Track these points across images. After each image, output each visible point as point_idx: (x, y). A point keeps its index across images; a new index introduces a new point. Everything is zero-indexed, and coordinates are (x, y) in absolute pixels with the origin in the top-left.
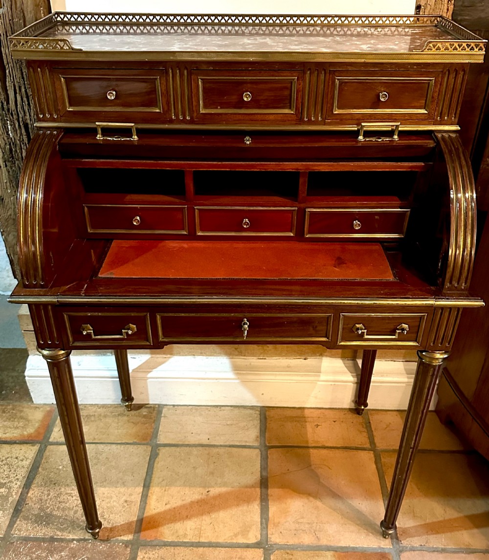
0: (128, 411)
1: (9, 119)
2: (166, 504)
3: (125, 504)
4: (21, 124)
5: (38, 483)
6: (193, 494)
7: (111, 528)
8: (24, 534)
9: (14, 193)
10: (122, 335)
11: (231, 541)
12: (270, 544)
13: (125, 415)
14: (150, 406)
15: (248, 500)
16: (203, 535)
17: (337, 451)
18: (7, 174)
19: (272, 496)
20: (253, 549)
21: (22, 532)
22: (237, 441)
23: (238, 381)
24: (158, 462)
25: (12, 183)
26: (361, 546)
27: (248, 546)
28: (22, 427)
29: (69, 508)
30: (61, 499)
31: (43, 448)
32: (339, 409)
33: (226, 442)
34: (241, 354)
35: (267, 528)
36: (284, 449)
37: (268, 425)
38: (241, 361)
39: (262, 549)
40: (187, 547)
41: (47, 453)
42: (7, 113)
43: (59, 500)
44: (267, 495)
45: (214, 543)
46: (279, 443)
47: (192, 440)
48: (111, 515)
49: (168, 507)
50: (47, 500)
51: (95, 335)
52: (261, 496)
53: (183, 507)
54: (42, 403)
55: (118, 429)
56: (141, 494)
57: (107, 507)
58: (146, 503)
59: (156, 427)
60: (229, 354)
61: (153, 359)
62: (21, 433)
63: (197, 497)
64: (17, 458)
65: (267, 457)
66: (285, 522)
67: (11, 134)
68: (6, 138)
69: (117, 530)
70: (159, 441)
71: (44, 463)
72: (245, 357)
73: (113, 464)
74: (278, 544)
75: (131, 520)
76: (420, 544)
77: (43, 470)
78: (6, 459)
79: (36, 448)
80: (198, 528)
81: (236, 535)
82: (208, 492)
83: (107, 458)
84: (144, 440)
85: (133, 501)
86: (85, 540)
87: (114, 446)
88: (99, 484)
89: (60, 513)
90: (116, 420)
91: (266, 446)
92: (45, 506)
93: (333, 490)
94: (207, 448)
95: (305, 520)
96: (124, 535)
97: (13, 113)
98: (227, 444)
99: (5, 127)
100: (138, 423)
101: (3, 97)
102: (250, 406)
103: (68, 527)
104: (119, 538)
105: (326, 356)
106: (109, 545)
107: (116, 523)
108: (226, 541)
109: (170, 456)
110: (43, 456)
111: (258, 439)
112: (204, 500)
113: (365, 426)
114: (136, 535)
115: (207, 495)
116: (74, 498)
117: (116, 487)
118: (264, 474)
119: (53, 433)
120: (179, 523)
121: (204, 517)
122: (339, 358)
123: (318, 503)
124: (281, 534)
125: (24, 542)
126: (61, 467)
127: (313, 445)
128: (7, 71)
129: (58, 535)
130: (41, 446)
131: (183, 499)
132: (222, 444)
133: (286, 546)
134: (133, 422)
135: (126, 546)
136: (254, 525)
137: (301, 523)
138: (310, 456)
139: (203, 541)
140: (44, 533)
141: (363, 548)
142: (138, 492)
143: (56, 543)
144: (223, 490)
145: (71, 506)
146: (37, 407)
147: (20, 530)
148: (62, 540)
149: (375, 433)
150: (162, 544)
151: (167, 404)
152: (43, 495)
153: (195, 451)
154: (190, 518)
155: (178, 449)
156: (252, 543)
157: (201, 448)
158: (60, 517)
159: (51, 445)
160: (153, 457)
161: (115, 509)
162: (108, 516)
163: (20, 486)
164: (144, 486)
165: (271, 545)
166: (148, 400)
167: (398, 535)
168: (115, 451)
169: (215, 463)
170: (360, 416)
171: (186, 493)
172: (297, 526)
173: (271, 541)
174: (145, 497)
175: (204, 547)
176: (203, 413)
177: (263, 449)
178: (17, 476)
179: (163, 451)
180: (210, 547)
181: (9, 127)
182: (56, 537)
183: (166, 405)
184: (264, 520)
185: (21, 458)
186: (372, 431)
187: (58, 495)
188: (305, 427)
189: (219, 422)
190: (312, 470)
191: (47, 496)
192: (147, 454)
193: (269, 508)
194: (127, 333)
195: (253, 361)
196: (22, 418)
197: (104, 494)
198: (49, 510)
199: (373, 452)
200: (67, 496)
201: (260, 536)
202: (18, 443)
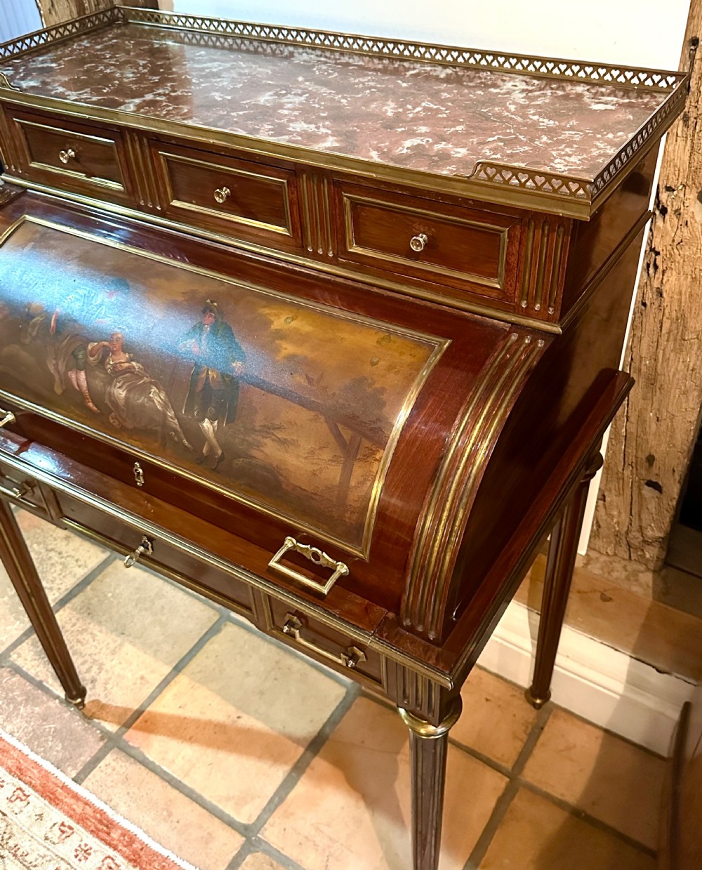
2: (180, 707)
3: (139, 682)
5: (75, 603)
6: (219, 710)
8: (20, 662)
11: (217, 804)
12: (258, 837)
15: (278, 758)
16: (192, 775)
19: (312, 769)
20: (233, 831)
21: (19, 659)
24: (213, 642)
27: (231, 824)
29: (81, 654)
30: (82, 637)
32: (509, 681)
35: (273, 812)
36: (381, 707)
39: (244, 839)
40: (162, 779)
41: (110, 569)
43: (79, 636)
44: (308, 765)
45: (196, 793)
48: (115, 688)
49: (180, 712)
52: (299, 760)
53: (197, 722)
56: (164, 677)
58: (160, 692)
63: (219, 718)
64: (77, 561)
65: (348, 708)
66: (301, 818)
69: (108, 710)
71: (99, 580)
73: (164, 618)
74: (270, 845)
75: (130, 706)
77: (92, 589)
78: (68, 556)
79: (105, 556)
80: (192, 762)
81: (228, 799)
82: (239, 717)
83: (163, 607)
85: (150, 681)
86: (68, 704)
87: (181, 593)
88: (131, 638)
95: (328, 831)
96: (110, 722)
104: (103, 723)
106: (86, 725)
107: (113, 701)
108: (211, 799)
109: (231, 640)
110: (103, 570)
112: (225, 726)
113: (530, 730)
114: (124, 729)
115: (233, 722)
116: (94, 645)
117: (145, 653)
118: (327, 730)
120: (176, 742)
121: (211, 750)
122: (524, 604)
123: (366, 816)
124: (282, 832)
126: (110, 595)
129: (47, 683)
130: (110, 556)
131: (204, 711)
133: (277, 854)
135: (102, 739)
136: (259, 797)
137: (321, 831)
139: (185, 783)
140: (37, 673)
142: (162, 673)
143: (39, 692)
144: (258, 725)
145: (84, 655)
147: (19, 655)
148: (46, 693)
149: (536, 751)
150: (141, 759)
153: (266, 649)
155: (249, 637)
156: (239, 823)
160: (212, 632)
161: (125, 681)
162: (111, 688)
163: (56, 598)
164: (174, 668)
165: (260, 840)
169: (276, 679)
170: (535, 711)
171: (212, 705)
172: (312, 832)
173: (263, 834)
174: (165, 683)
175: (181, 792)
177: (352, 692)
178: (62, 583)
179: (228, 630)
180: (187, 796)
182: (44, 684)
184: (277, 799)
185: (81, 563)
186: (535, 745)
187: (83, 632)
190: (396, 761)
192: (208, 624)
193: (296, 784)
197: (127, 654)
199: (508, 780)
200: (89, 636)
201: (255, 818)
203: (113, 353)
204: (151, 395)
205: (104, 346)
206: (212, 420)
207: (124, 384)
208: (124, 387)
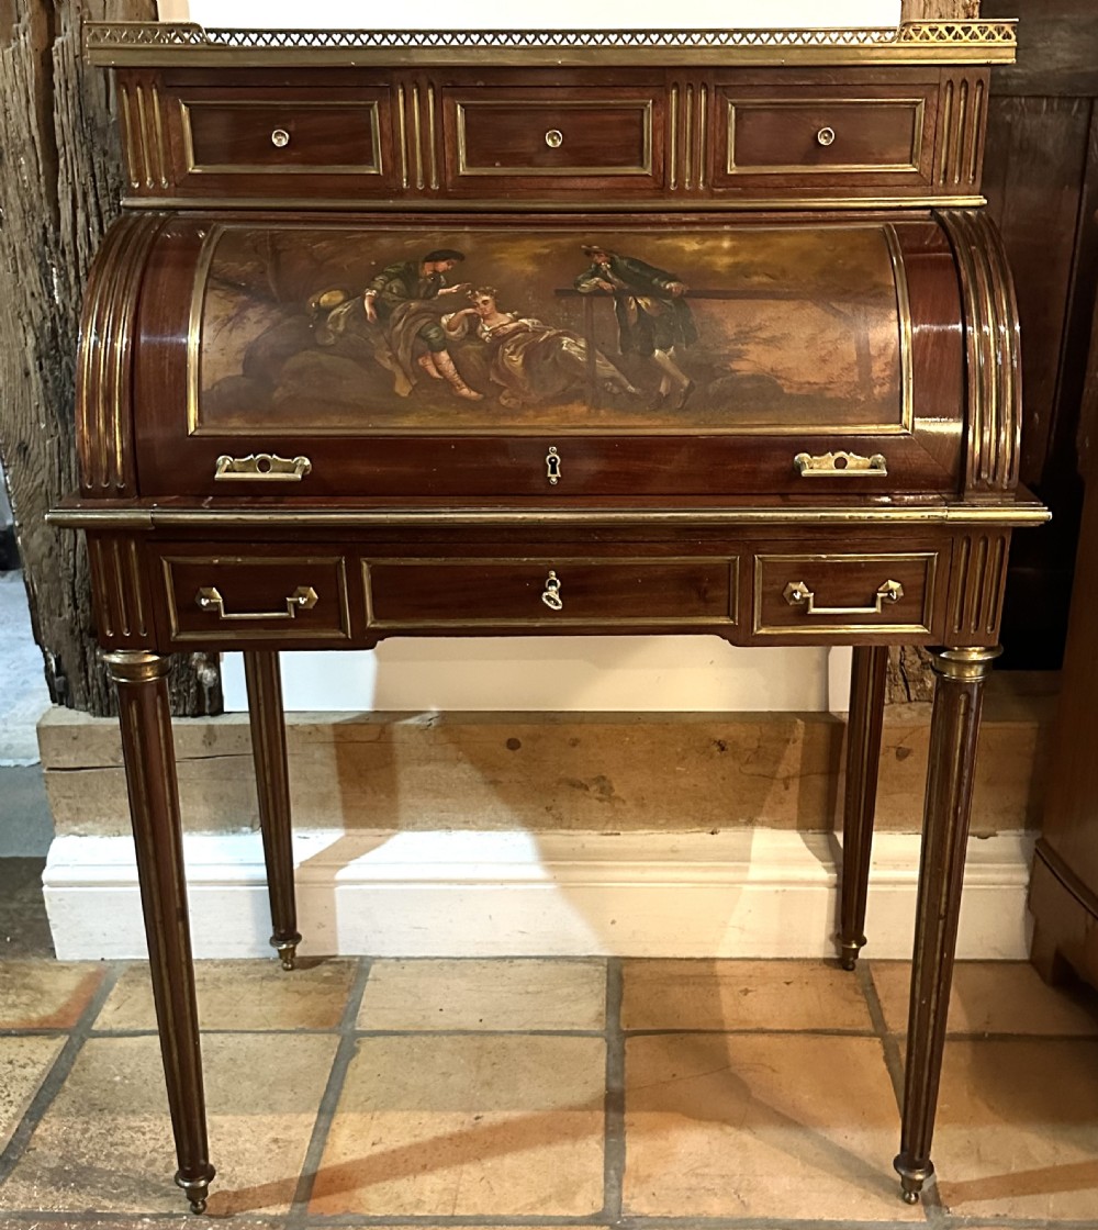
0: (287, 969)
1: (55, 263)
2: (373, 1144)
3: (274, 1147)
4: (81, 274)
5: (60, 1109)
6: (440, 1123)
7: (236, 1193)
8: (20, 1206)
9: (52, 431)
10: (285, 610)
11: (532, 1213)
12: (626, 1217)
13: (278, 978)
14: (337, 960)
15: (575, 1133)
16: (464, 1202)
17: (793, 1037)
18: (41, 386)
19: (632, 1125)
21: (16, 1203)
22: (551, 1023)
23: (551, 886)
24: (357, 1066)
25: (52, 407)
26: (849, 1218)
27: (572, 1222)
28: (27, 1005)
29: (135, 1156)
30: (117, 1137)
31: (75, 1043)
32: (799, 960)
33: (521, 1026)
34: (560, 822)
35: (620, 1186)
36: (663, 1036)
37: (625, 991)
38: (559, 839)
40: (422, 1225)
41: (85, 1052)
42: (53, 250)
43: (110, 1139)
44: (622, 1124)
45: (489, 1217)
46: (653, 1025)
47: (440, 1022)
48: (237, 1169)
49: (378, 1149)
50: (81, 1141)
51: (226, 612)
52: (607, 1125)
53: (419, 1147)
54: (76, 958)
55: (259, 1005)
56: (312, 1127)
57: (229, 1152)
58: (325, 1144)
59: (353, 1001)
60: (531, 824)
61: (350, 838)
62: (25, 1017)
63: (449, 1129)
64: (10, 1062)
65: (624, 1053)
66: (665, 1174)
67: (57, 298)
68: (45, 306)
69: (250, 1196)
70: (360, 1025)
71: (77, 1071)
72: (571, 832)
73: (247, 1070)
74: (647, 1217)
75: (285, 1177)
76: (995, 1213)
77: (75, 1084)
79: (60, 1042)
80: (451, 1189)
81: (543, 1202)
82: (477, 1118)
83: (231, 1059)
84: (322, 1023)
85: (294, 1139)
86: (171, 1216)
87: (249, 1036)
89: (112, 1166)
90: (258, 989)
91: (620, 1032)
92: (75, 1153)
93: (782, 1111)
94: (478, 1038)
95: (712, 1171)
96: (268, 1206)
97: (67, 249)
98: (527, 1028)
99: (46, 280)
100: (310, 992)
101: (48, 215)
102: (584, 957)
103: (131, 1191)
104: (257, 1212)
105: (763, 824)
106: (230, 1224)
107: (249, 1182)
108: (519, 1213)
109: (386, 1053)
110: (74, 1057)
111: (601, 1017)
112: (467, 1134)
113: (860, 990)
114: (299, 1206)
115: (474, 1125)
116: (148, 1136)
117: (253, 1114)
118: (615, 1084)
119: (102, 1014)
120: (404, 1181)
121: (466, 1167)
122: (792, 828)
123: (746, 1137)
124: (652, 1197)
125: (21, 1222)
126: (118, 1078)
127: (735, 1028)
128: (62, 161)
129: (106, 1208)
130: (70, 1039)
131: (417, 1133)
132: (513, 1029)
133: (667, 1221)
134: (298, 992)
135: (274, 1226)
136: (587, 1181)
137: (703, 1175)
138: (726, 1049)
139: (462, 1214)
140: (71, 1205)
141: (854, 1222)
142: (306, 1123)
143: (99, 1223)
144: (515, 1114)
145: (141, 1152)
146: (66, 967)
147: (12, 1199)
148: (114, 1217)
149: (886, 1005)
150: (362, 1221)
151: (383, 955)
152: (72, 1131)
153: (446, 1042)
154: (431, 1170)
155: (406, 1040)
156: (584, 1217)
157: (461, 1038)
158: (111, 1173)
159: (94, 1037)
160: (345, 1054)
161: (247, 1155)
162: (229, 1169)
163: (15, 1116)
164: (321, 1112)
165: (630, 1219)
166: (335, 945)
167: (941, 1197)
168: (252, 1045)
169: (494, 1064)
170: (850, 973)
171: (423, 1121)
172: (694, 1181)
173: (629, 1211)
174: (321, 1133)
175: (464, 1225)
176: (469, 972)
177: (613, 1038)
178: (9, 1095)
179: (368, 1045)
180: (479, 1225)
181: (55, 281)
182: (99, 1211)
183: (380, 958)
184: (612, 1172)
185: (22, 1063)
186: (879, 1001)
187: (108, 1131)
188: (716, 995)
189: (506, 988)
190: (731, 1074)
191: (82, 1134)
192: (330, 1050)
193: (625, 1148)
194: (296, 604)
195: (590, 839)
196: (25, 987)
197: (223, 1127)
198: (84, 1160)
199: (879, 1039)
200: (130, 1131)
201: (602, 1201)
202: (16, 1035)
203: (486, 318)
204: (564, 348)
205: (467, 315)
206: (665, 348)
207: (516, 347)
208: (518, 353)
